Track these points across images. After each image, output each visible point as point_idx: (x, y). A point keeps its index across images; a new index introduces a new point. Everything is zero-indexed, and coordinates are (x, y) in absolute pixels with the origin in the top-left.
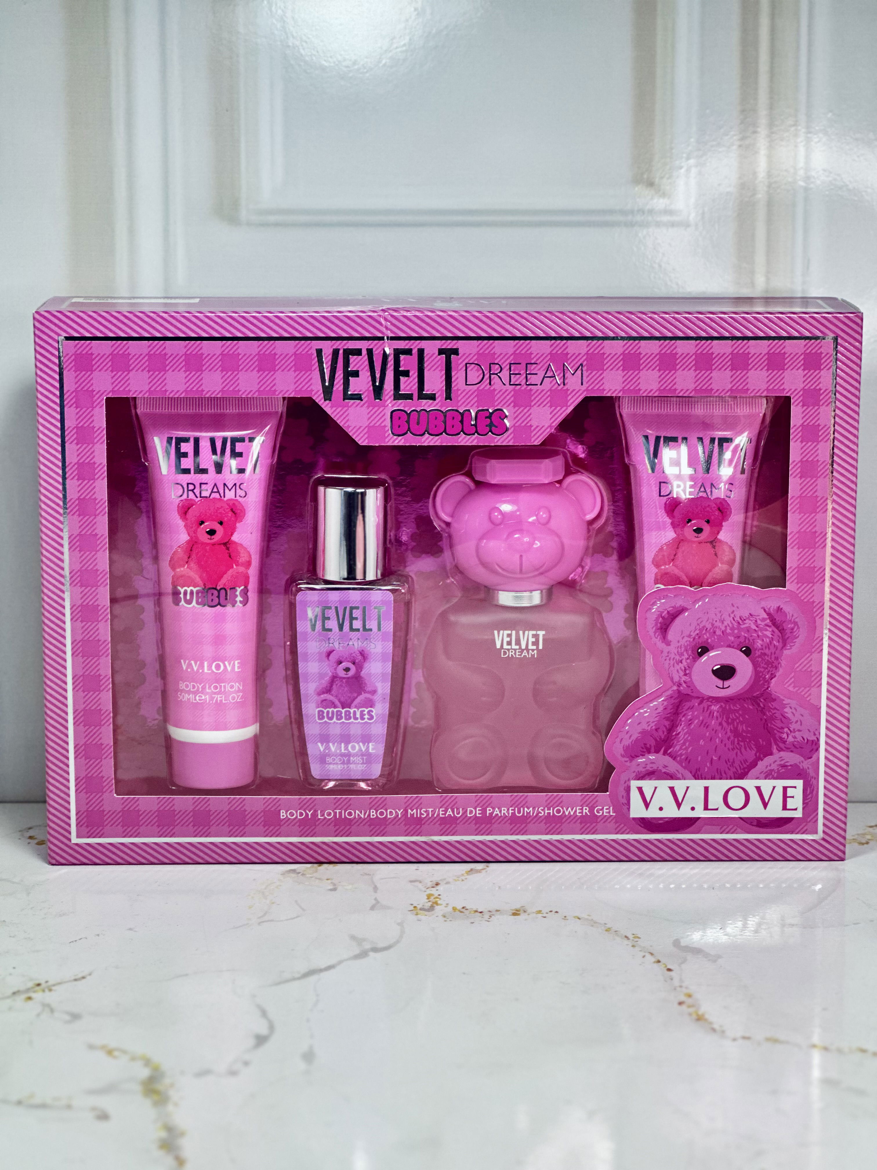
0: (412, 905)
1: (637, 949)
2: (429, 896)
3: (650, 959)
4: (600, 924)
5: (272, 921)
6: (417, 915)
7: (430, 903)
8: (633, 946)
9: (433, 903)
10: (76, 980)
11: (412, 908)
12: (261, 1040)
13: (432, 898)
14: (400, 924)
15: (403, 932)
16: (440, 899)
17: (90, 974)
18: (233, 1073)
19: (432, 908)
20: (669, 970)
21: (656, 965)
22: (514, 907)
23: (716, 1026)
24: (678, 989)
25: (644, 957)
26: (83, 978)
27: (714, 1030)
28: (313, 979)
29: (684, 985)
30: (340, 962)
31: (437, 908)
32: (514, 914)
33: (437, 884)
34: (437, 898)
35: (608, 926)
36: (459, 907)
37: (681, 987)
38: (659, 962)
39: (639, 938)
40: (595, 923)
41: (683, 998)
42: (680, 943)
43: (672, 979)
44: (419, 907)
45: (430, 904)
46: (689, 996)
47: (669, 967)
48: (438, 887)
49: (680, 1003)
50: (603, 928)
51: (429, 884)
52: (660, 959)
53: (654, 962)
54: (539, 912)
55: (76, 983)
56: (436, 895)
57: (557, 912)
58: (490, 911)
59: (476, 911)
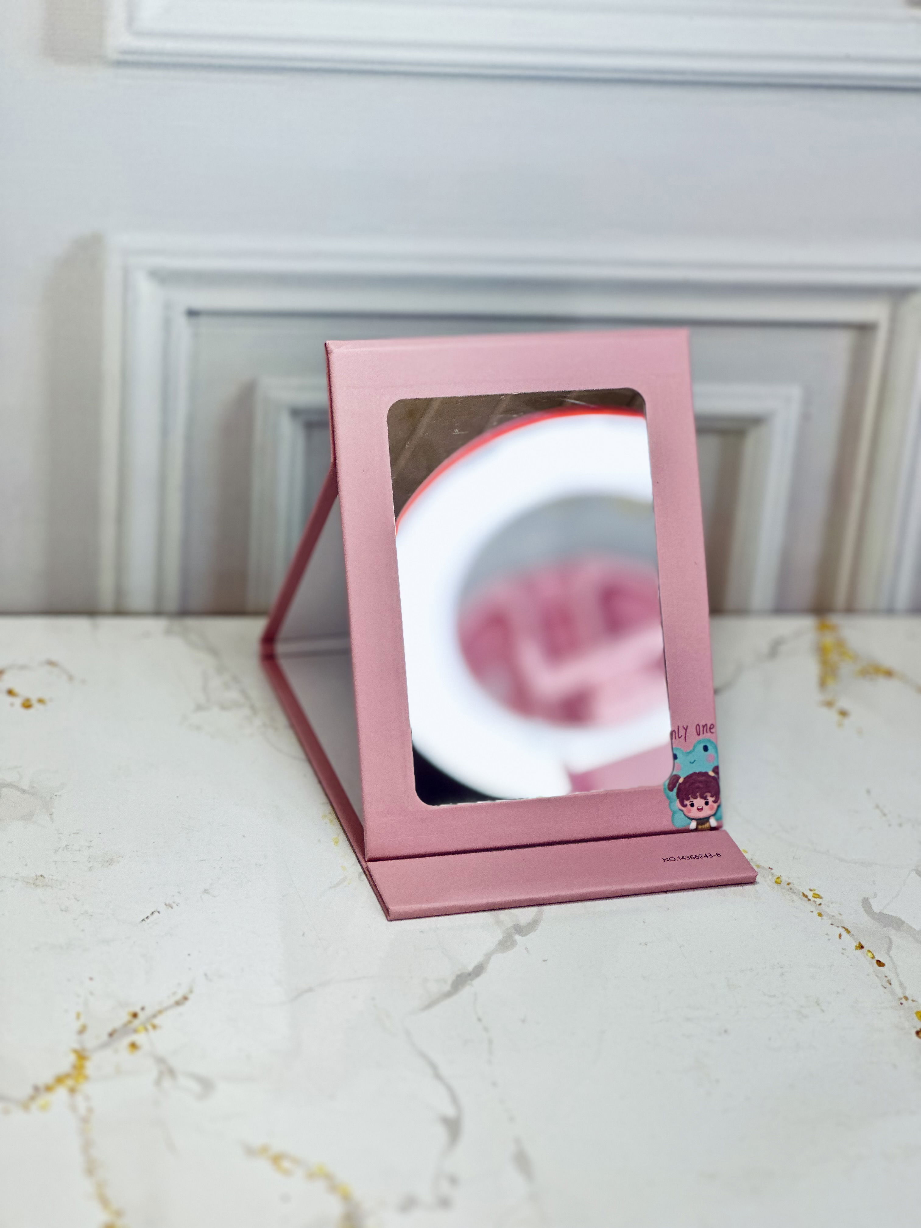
1: (826, 920)
3: (850, 942)
4: (764, 868)
8: (820, 915)
10: (178, 1003)
12: (452, 1129)
17: (191, 991)
18: (444, 1202)
20: (880, 963)
21: (859, 952)
24: (903, 1001)
25: (840, 936)
26: (185, 998)
29: (907, 994)
30: (488, 957)
37: (906, 998)
38: (862, 947)
39: (819, 897)
42: (870, 906)
43: (890, 982)
47: (877, 957)
50: (770, 877)
52: (862, 943)
53: (857, 948)
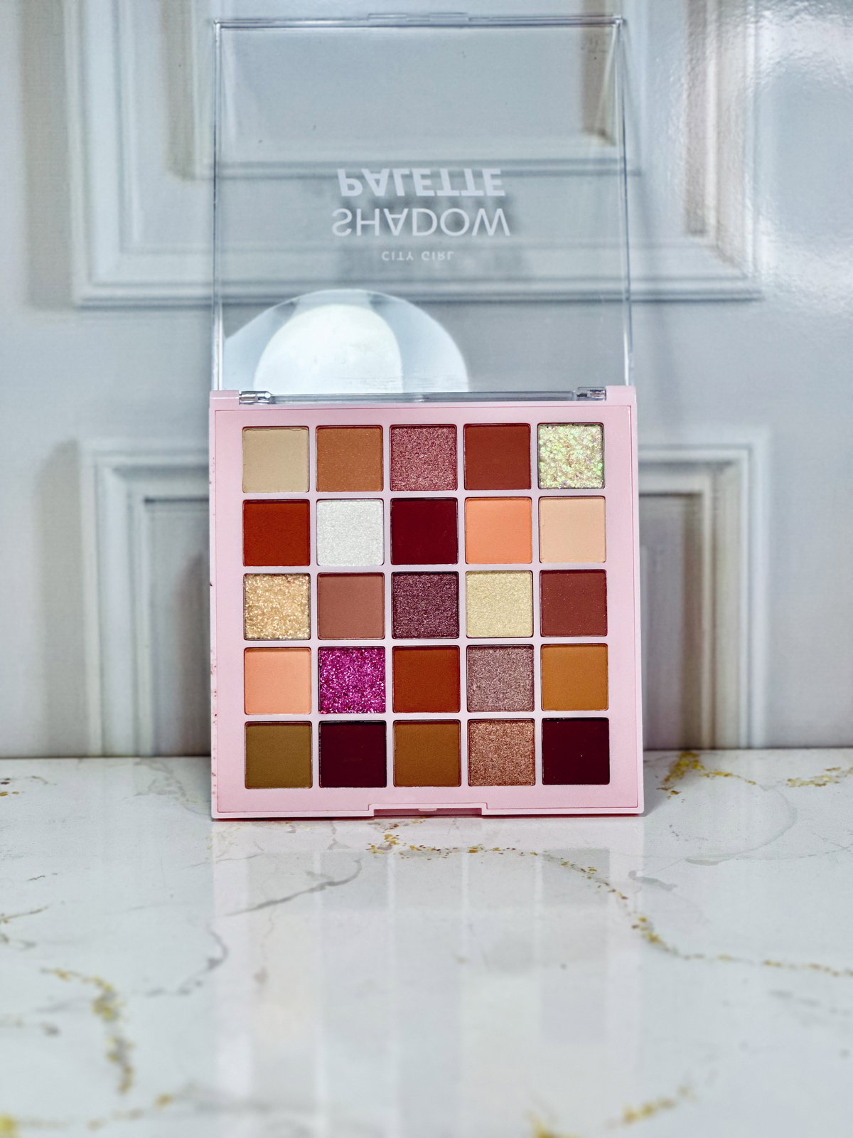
1: (593, 880)
5: (230, 859)
7: (389, 843)
9: (392, 842)
10: (32, 913)
11: (370, 847)
12: (213, 963)
14: (358, 862)
15: (359, 870)
16: (398, 839)
17: (46, 908)
18: (184, 992)
19: (390, 847)
20: (624, 898)
22: (471, 846)
23: (669, 945)
24: (633, 914)
25: (599, 887)
26: (39, 911)
27: (667, 950)
28: (267, 910)
29: (638, 910)
30: (296, 895)
31: (395, 847)
35: (565, 860)
37: (635, 912)
38: (614, 891)
39: (595, 870)
40: (552, 858)
41: (637, 922)
42: (635, 874)
43: (626, 906)
46: (643, 920)
47: (624, 895)
49: (635, 927)
50: (559, 862)
52: (615, 888)
53: (609, 892)
55: (33, 916)
59: (434, 849)
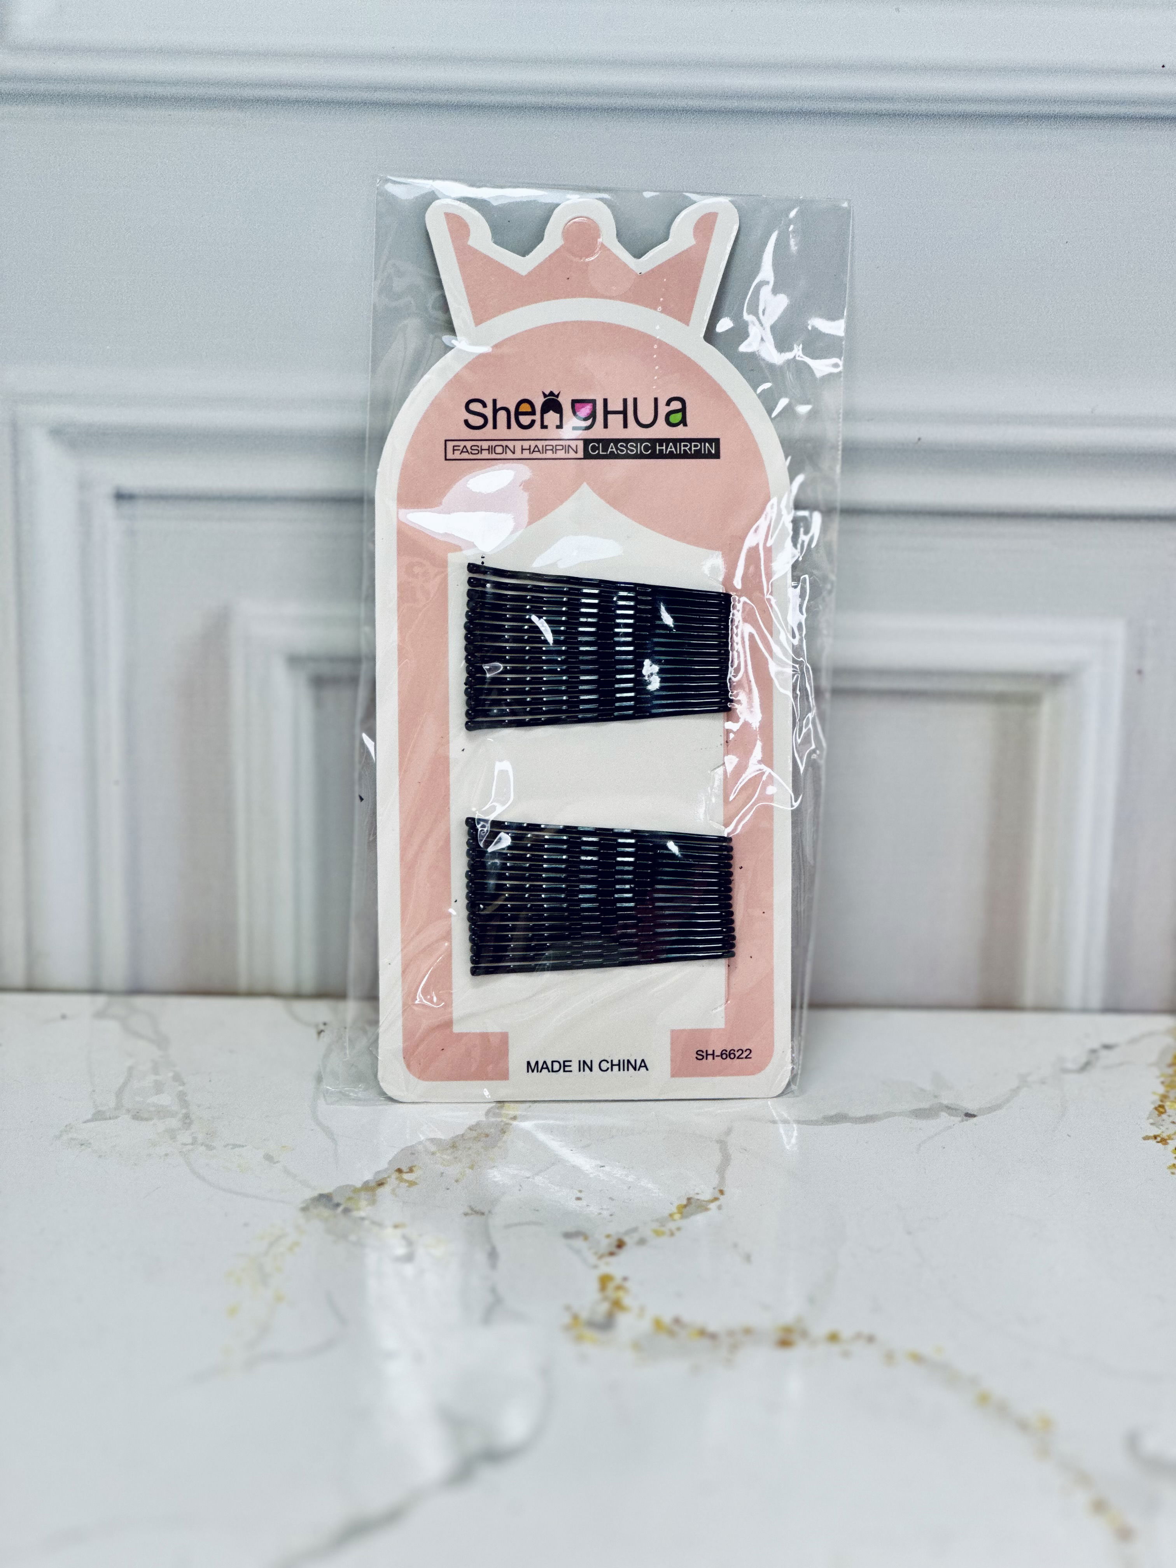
0: (568, 1308)
2: (605, 1281)
3: (1081, 1496)
4: (966, 1379)
6: (579, 1339)
8: (1042, 1454)
13: (610, 1292)
21: (1096, 1517)
32: (785, 1343)
33: (620, 1245)
34: (619, 1288)
36: (667, 1319)
44: (584, 1315)
45: (604, 1307)
48: (624, 1255)
51: (605, 1244)
54: (833, 1338)
56: (618, 1281)
57: (871, 1339)
58: (731, 1333)
